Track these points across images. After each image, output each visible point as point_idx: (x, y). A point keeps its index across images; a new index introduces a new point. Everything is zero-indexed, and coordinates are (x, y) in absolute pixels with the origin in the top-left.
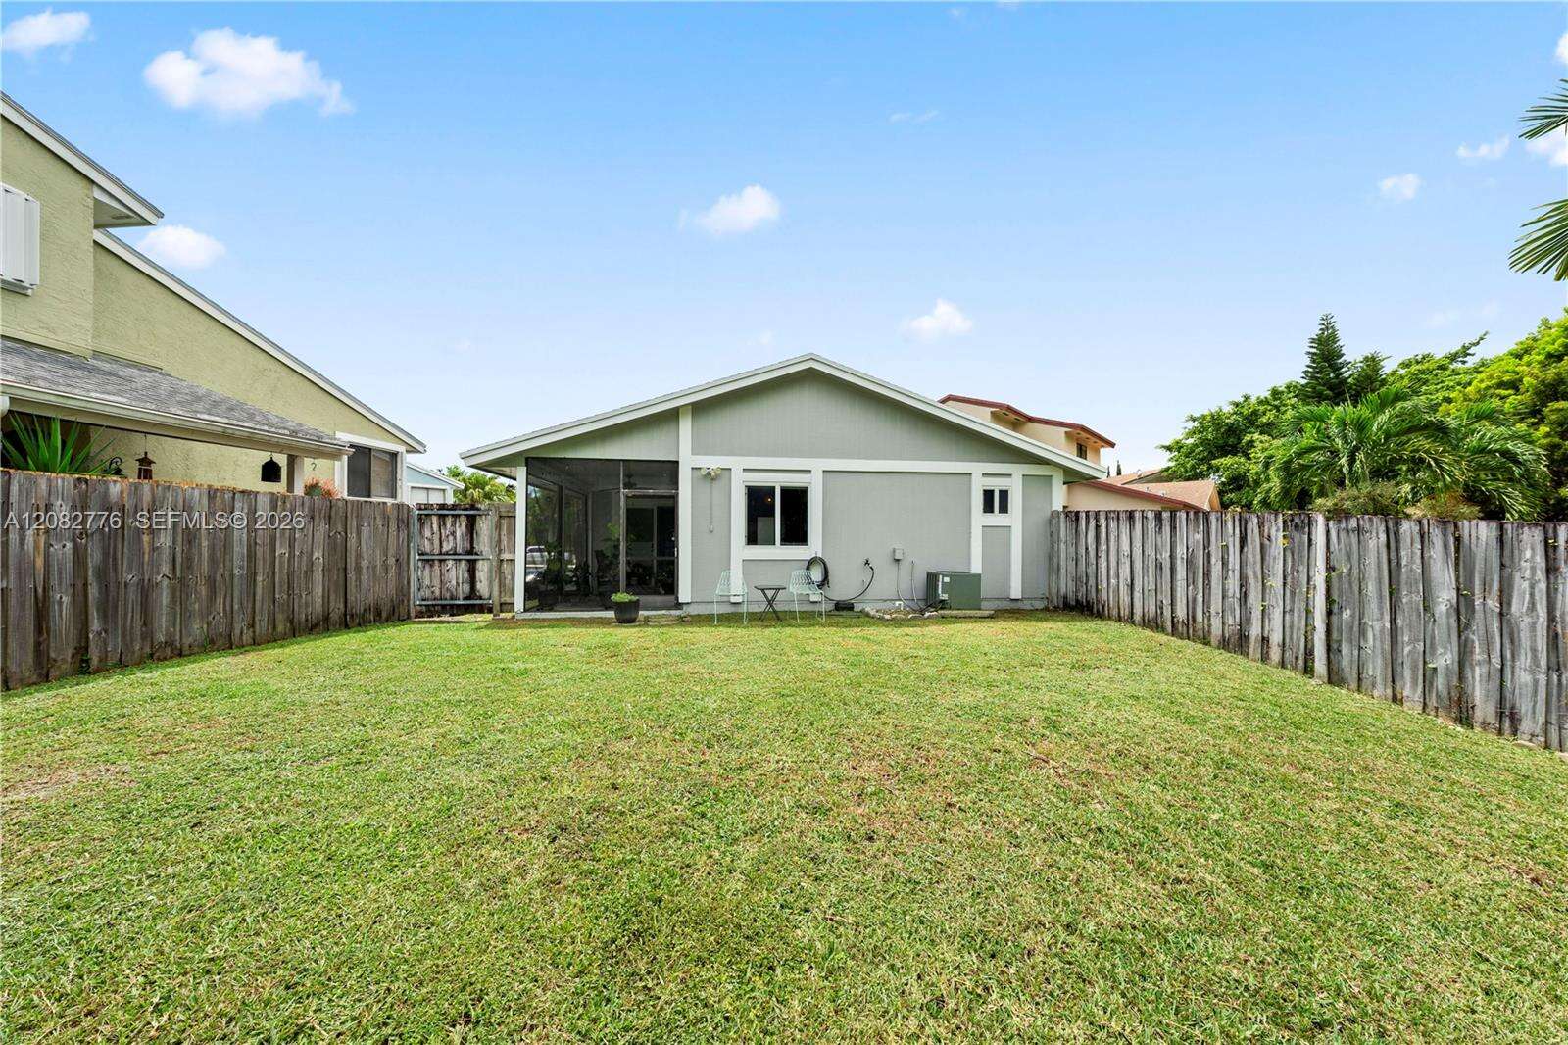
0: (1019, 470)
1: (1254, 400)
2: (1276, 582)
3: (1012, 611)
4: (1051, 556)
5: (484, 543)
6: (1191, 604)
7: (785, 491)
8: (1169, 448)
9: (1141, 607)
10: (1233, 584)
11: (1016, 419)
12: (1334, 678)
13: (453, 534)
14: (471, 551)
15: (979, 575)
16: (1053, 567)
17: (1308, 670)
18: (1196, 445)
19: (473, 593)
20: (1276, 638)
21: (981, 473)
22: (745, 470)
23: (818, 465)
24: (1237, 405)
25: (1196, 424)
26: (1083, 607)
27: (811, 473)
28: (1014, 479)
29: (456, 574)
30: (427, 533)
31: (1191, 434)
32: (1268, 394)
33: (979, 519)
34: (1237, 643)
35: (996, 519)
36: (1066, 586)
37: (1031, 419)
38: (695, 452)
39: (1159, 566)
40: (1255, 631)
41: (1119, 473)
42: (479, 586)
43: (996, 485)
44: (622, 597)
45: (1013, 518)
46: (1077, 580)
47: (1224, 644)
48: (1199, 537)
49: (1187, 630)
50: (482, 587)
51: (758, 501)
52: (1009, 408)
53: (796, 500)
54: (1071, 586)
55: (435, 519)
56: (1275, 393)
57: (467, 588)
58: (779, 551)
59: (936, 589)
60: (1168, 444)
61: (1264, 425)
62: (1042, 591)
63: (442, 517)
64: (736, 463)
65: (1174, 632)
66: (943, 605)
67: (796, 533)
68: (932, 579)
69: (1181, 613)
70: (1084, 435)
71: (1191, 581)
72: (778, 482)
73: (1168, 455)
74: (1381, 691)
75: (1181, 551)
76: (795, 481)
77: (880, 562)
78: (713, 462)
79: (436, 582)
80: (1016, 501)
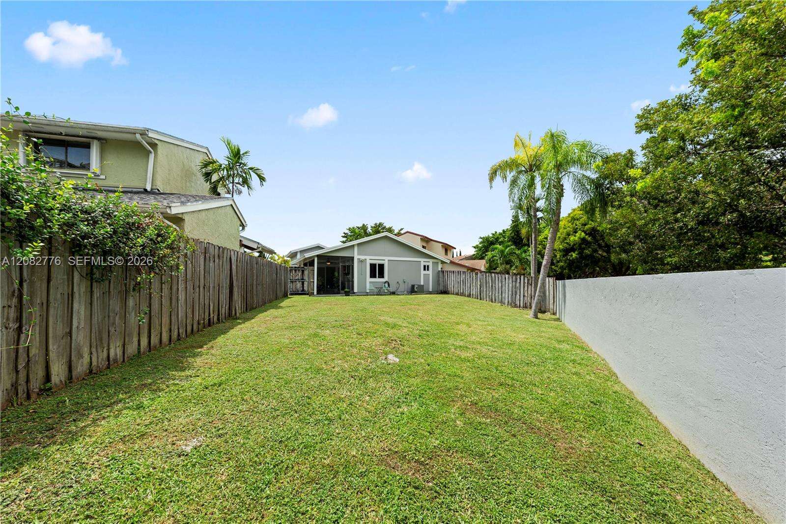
0: (431, 261)
1: (498, 233)
2: (474, 284)
3: (430, 293)
4: (438, 281)
5: (306, 277)
6: (463, 290)
7: (379, 265)
8: (474, 247)
9: (456, 291)
10: (469, 285)
11: (426, 240)
12: (481, 299)
13: (298, 275)
14: (303, 279)
15: (423, 285)
16: (439, 284)
17: (478, 299)
18: (482, 247)
19: (303, 290)
20: (474, 294)
21: (423, 261)
22: (370, 259)
23: (387, 258)
24: (493, 234)
25: (482, 240)
26: (445, 292)
27: (385, 260)
28: (430, 263)
29: (299, 285)
30: (292, 275)
31: (480, 243)
32: (502, 232)
33: (423, 272)
34: (469, 296)
35: (426, 272)
36: (441, 288)
37: (432, 240)
38: (358, 255)
39: (458, 282)
40: (472, 293)
41: (460, 255)
42: (305, 288)
43: (427, 264)
44: (346, 290)
45: (430, 272)
46: (444, 286)
47: (468, 296)
48: (464, 276)
49: (463, 294)
50: (306, 288)
51: (373, 266)
52: (426, 237)
53: (381, 267)
54: (443, 288)
55: (294, 271)
56: (504, 231)
57: (302, 289)
58: (377, 280)
59: (414, 289)
60: (474, 246)
61: (500, 242)
62: (436, 289)
63: (295, 270)
64: (368, 258)
65: (461, 295)
66: (416, 292)
67: (381, 275)
68: (413, 286)
69: (462, 292)
70: (447, 246)
71: (463, 285)
72: (377, 262)
73: (474, 250)
74: (485, 300)
75: (462, 279)
76: (381, 262)
77: (401, 282)
78: (362, 257)
79: (294, 287)
80: (431, 268)
